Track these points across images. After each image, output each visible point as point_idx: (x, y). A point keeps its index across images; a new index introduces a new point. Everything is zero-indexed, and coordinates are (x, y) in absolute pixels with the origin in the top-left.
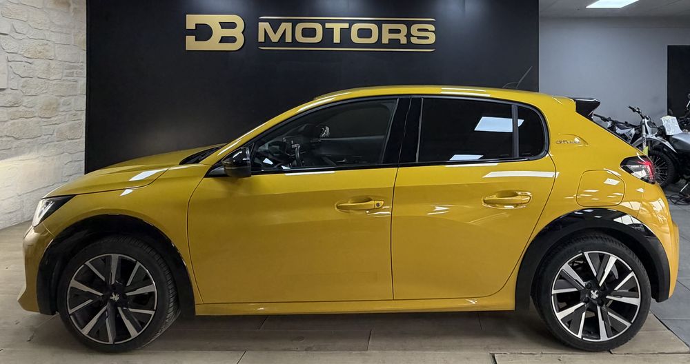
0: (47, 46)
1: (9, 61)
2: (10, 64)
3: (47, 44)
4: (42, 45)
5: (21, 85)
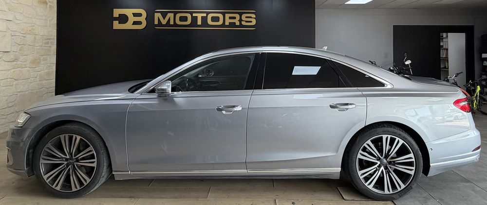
0: (34, 27)
2: (13, 37)
4: (31, 26)
5: (18, 49)
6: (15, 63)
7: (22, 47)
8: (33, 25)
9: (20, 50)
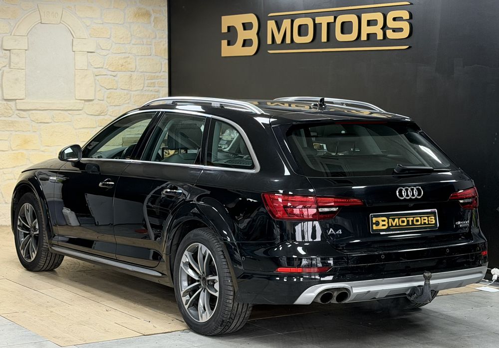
0: (129, 59)
1: (96, 76)
2: (97, 78)
3: (128, 57)
4: (124, 58)
5: (106, 96)
6: (101, 117)
7: (110, 93)
8: (127, 55)
9: (108, 98)
